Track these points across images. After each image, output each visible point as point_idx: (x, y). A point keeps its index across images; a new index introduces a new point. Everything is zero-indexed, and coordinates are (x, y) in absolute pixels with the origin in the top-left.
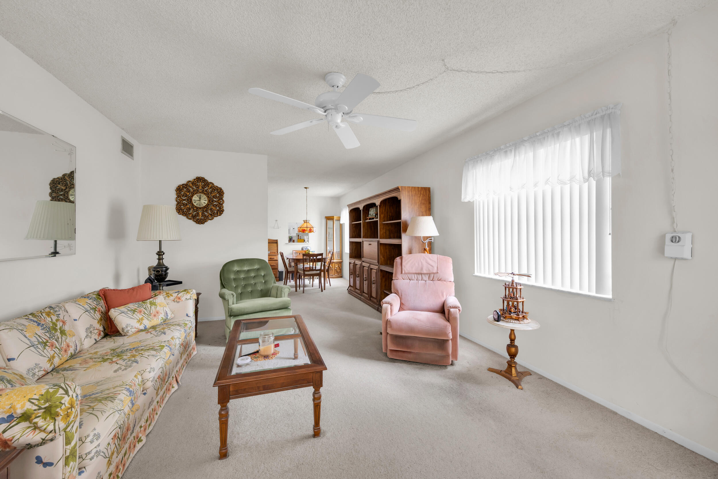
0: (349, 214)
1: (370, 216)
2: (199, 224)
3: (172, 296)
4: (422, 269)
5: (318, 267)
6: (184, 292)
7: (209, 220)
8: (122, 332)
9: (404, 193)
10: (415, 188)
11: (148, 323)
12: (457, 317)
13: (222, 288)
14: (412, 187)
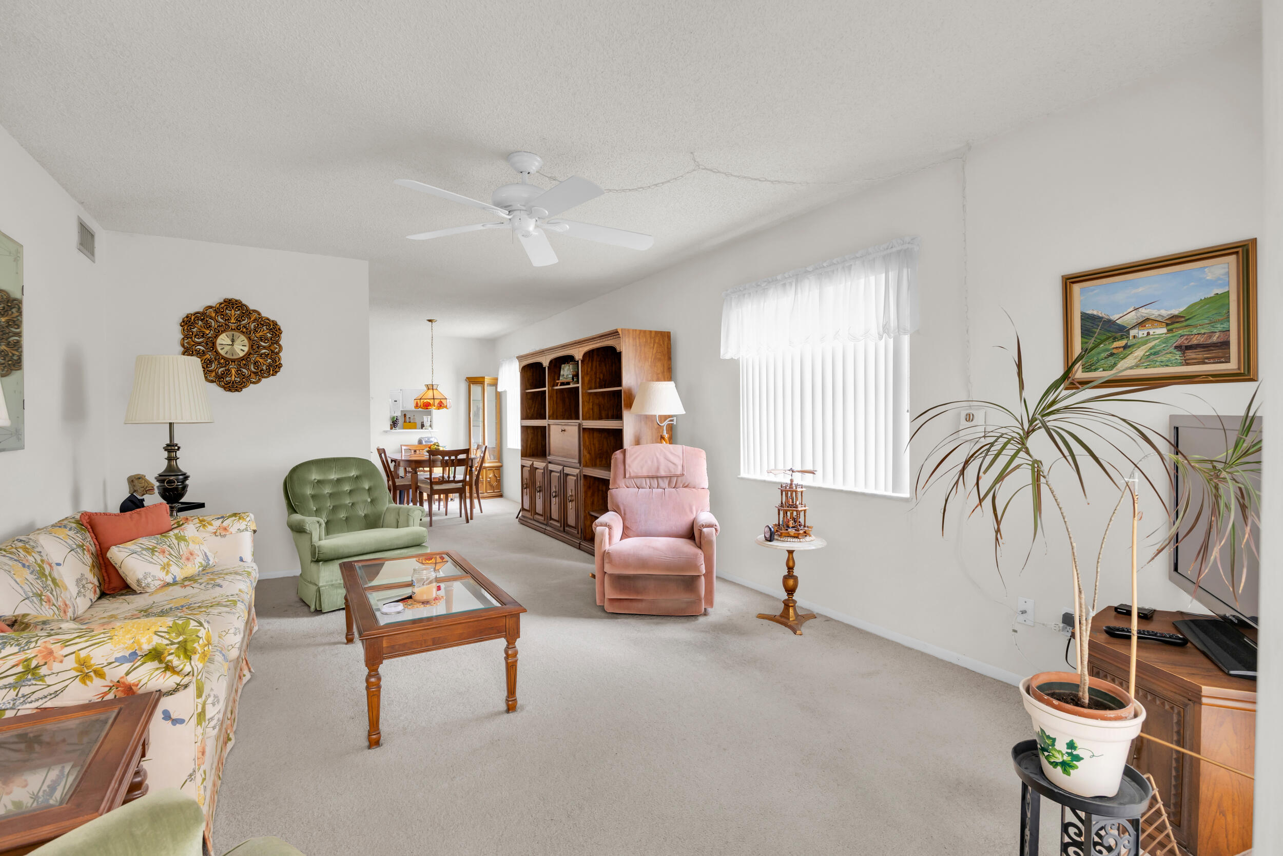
0: (521, 373)
1: (562, 379)
2: (231, 391)
3: (211, 525)
4: (658, 469)
5: (459, 477)
6: (234, 518)
7: (251, 385)
8: (138, 586)
9: (627, 340)
10: (645, 332)
11: (178, 572)
12: (712, 541)
13: (292, 514)
14: (640, 331)
